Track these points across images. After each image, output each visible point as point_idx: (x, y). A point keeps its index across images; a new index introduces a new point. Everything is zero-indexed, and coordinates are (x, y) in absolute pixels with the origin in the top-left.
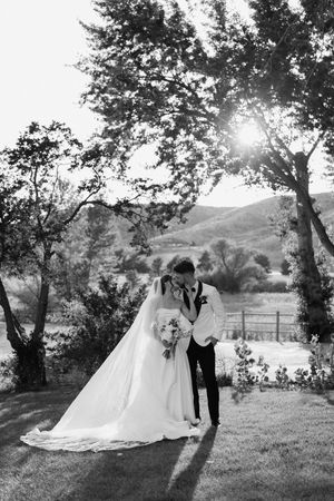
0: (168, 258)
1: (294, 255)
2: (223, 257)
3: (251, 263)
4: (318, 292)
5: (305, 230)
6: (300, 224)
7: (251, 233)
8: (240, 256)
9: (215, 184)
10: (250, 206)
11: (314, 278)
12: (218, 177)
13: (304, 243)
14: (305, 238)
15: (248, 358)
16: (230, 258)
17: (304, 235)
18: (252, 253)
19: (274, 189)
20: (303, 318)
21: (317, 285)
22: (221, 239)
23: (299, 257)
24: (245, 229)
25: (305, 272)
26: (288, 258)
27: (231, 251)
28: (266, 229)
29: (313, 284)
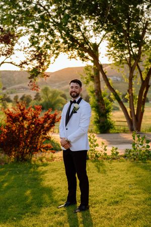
0: (20, 95)
1: (92, 92)
2: (47, 95)
3: (59, 97)
4: (104, 110)
5: (97, 81)
6: (95, 78)
7: (57, 84)
8: (55, 94)
9: (56, 57)
10: (56, 72)
11: (102, 103)
12: (58, 54)
13: (97, 87)
14: (98, 84)
15: (95, 144)
16: (50, 95)
17: (97, 83)
18: (60, 93)
19: (83, 60)
20: (97, 122)
21: (103, 106)
22: (46, 86)
23: (95, 93)
24: (55, 82)
25: (98, 101)
26: (89, 94)
27: (50, 92)
28: (64, 82)
29: (102, 106)
